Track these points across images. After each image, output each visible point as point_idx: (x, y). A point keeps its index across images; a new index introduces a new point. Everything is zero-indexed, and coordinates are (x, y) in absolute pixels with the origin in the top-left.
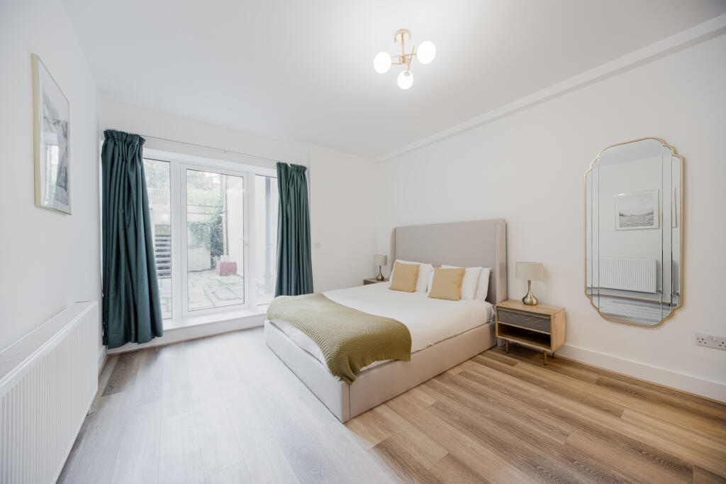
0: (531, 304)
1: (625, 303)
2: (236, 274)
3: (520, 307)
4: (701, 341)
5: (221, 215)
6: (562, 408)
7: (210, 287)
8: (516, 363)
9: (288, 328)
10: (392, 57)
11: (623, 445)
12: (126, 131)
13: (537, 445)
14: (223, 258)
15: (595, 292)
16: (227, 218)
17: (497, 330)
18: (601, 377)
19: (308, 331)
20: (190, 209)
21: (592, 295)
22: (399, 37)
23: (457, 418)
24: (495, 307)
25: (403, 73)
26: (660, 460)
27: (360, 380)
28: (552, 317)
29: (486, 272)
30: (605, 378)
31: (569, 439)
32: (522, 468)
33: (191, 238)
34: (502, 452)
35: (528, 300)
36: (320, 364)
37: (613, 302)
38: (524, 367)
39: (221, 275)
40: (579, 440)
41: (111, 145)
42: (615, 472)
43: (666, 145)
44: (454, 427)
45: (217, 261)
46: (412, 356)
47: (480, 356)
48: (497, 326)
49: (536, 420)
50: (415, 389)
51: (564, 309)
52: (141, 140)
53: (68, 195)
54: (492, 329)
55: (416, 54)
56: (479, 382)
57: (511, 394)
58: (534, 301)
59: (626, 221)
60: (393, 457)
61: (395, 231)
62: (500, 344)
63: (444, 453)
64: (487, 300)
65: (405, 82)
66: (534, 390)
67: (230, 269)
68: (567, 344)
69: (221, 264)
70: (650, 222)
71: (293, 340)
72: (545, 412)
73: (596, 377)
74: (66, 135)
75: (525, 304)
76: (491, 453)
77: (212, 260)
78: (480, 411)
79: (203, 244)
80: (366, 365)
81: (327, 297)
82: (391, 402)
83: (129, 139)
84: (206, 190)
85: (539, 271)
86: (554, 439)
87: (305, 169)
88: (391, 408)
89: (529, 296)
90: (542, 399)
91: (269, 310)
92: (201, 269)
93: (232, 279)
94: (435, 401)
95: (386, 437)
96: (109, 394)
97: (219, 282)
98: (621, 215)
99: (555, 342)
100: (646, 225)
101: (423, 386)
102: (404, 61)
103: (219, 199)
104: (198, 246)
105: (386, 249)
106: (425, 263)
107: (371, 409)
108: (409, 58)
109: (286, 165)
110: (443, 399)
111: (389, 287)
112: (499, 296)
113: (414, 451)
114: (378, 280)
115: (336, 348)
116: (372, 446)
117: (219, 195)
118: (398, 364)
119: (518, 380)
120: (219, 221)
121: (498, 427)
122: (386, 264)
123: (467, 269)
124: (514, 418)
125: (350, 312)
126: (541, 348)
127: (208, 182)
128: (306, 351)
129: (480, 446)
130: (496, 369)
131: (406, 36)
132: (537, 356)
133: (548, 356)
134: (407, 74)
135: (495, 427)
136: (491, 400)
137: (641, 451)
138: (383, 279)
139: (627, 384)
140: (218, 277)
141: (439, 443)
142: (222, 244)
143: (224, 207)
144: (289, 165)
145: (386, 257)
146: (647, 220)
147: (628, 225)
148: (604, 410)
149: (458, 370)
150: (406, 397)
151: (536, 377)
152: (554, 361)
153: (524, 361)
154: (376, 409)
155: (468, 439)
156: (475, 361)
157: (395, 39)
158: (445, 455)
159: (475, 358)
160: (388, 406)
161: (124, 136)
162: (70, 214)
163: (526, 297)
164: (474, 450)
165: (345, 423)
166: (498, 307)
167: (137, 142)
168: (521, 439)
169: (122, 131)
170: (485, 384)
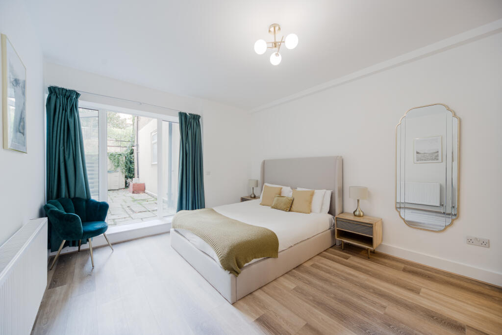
0: (359, 216)
1: (420, 213)
2: (145, 193)
3: (352, 218)
4: (470, 241)
5: (133, 148)
6: (381, 288)
7: (125, 202)
8: (349, 257)
9: (189, 235)
10: (267, 43)
11: (422, 313)
12: (65, 88)
13: (366, 315)
14: (135, 180)
15: (402, 206)
16: (137, 150)
17: (336, 233)
18: (406, 266)
19: (204, 238)
20: (109, 143)
21: (400, 208)
22: (272, 29)
23: (311, 298)
24: (335, 218)
25: (274, 53)
26: (445, 323)
27: (244, 273)
28: (374, 225)
29: (329, 193)
30: (408, 267)
31: (387, 310)
32: (357, 332)
33: (109, 165)
34: (342, 321)
35: (357, 213)
36: (214, 262)
37: (412, 212)
38: (354, 260)
39: (133, 193)
40: (393, 310)
41: (53, 98)
42: (417, 332)
43: (449, 109)
44: (309, 304)
45: (131, 182)
46: (279, 254)
47: (324, 253)
48: (336, 231)
49: (364, 297)
50: (281, 278)
51: (382, 219)
52: (78, 95)
53: (25, 138)
54: (333, 233)
55: (284, 42)
56: (324, 271)
57: (347, 279)
58: (362, 214)
59: (421, 157)
60: (269, 328)
61: (264, 163)
62: (338, 244)
63: (304, 323)
64: (329, 213)
65: (275, 60)
66: (362, 277)
67: (140, 189)
68: (383, 243)
69: (134, 185)
70: (436, 158)
71: (194, 244)
72: (370, 292)
73: (403, 266)
74: (24, 94)
75: (355, 215)
76: (335, 322)
77: (126, 182)
78: (327, 292)
79: (119, 169)
80: (248, 262)
81: (217, 211)
82: (265, 288)
83: (68, 94)
84: (121, 128)
85: (365, 193)
86: (377, 310)
87: (199, 117)
88: (264, 292)
89: (358, 210)
90: (367, 283)
91: (174, 221)
92: (118, 189)
93: (141, 196)
94: (295, 286)
95: (264, 313)
96: (54, 287)
97: (133, 198)
98: (417, 153)
99: (376, 242)
100: (434, 160)
101: (286, 275)
102: (276, 46)
103: (131, 136)
104: (115, 171)
105: (257, 175)
106: (286, 186)
107: (251, 293)
108: (279, 44)
109: (186, 114)
110: (301, 284)
111: (260, 203)
112: (338, 210)
113: (283, 323)
114: (252, 198)
115: (226, 251)
116: (253, 320)
117: (132, 133)
118: (270, 260)
119: (351, 269)
120: (132, 153)
121: (339, 304)
122: (257, 186)
123: (316, 191)
124: (350, 297)
125: (234, 222)
126: (367, 247)
127: (122, 123)
128: (202, 251)
129: (328, 317)
130: (336, 262)
131: (277, 28)
132: (363, 252)
133: (371, 252)
134: (277, 55)
135: (337, 304)
136: (334, 284)
137: (433, 317)
138: (255, 197)
139: (423, 271)
140: (131, 194)
141: (299, 316)
142: (134, 169)
143: (136, 141)
144: (188, 114)
145: (257, 181)
146: (435, 157)
147: (422, 160)
148: (409, 289)
149: (310, 263)
150: (275, 283)
151: (363, 267)
152: (374, 256)
153: (355, 256)
154: (254, 293)
155: (320, 313)
156: (321, 256)
157: (270, 31)
158: (304, 324)
159: (321, 254)
160: (263, 290)
161: (64, 92)
162: (26, 153)
163: (356, 211)
164: (323, 320)
165: (233, 304)
166: (337, 218)
167: (75, 96)
168: (355, 311)
169: (63, 87)
170: (329, 272)
